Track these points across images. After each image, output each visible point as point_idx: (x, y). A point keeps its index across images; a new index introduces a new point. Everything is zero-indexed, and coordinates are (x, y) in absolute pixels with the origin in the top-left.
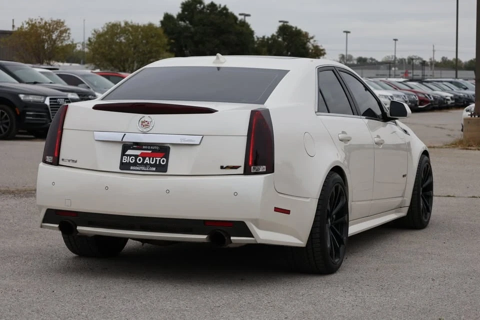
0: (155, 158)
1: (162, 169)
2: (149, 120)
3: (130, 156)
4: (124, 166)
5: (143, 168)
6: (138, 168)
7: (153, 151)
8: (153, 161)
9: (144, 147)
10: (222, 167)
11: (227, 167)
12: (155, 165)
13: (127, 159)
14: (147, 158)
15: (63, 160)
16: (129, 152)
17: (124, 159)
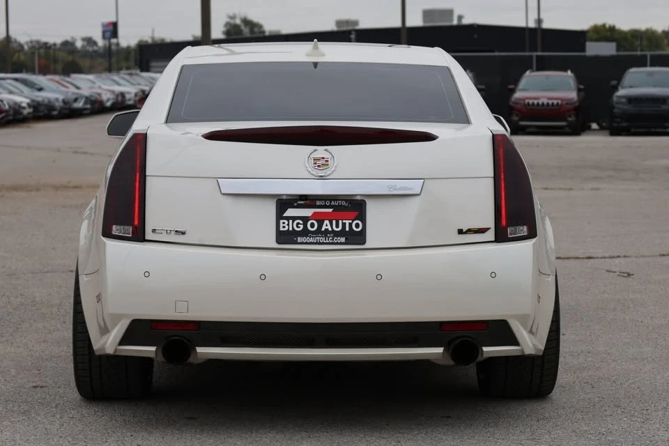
0: (340, 221)
1: (357, 238)
2: (326, 155)
3: (294, 218)
4: (285, 238)
5: (322, 240)
6: (312, 240)
7: (336, 208)
8: (337, 226)
9: (318, 203)
10: (460, 232)
11: (470, 231)
12: (342, 233)
13: (288, 225)
14: (327, 222)
15: (154, 231)
16: (290, 212)
17: (281, 225)
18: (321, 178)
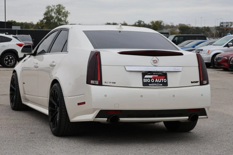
0: (160, 79)
1: (165, 84)
2: (157, 59)
3: (147, 78)
4: (145, 84)
5: (156, 85)
6: (153, 85)
7: (159, 75)
8: (160, 81)
9: (154, 74)
10: (192, 82)
11: (194, 82)
12: (161, 83)
13: (146, 80)
14: (156, 79)
15: (105, 82)
16: (146, 76)
17: (144, 80)
18: (156, 66)
